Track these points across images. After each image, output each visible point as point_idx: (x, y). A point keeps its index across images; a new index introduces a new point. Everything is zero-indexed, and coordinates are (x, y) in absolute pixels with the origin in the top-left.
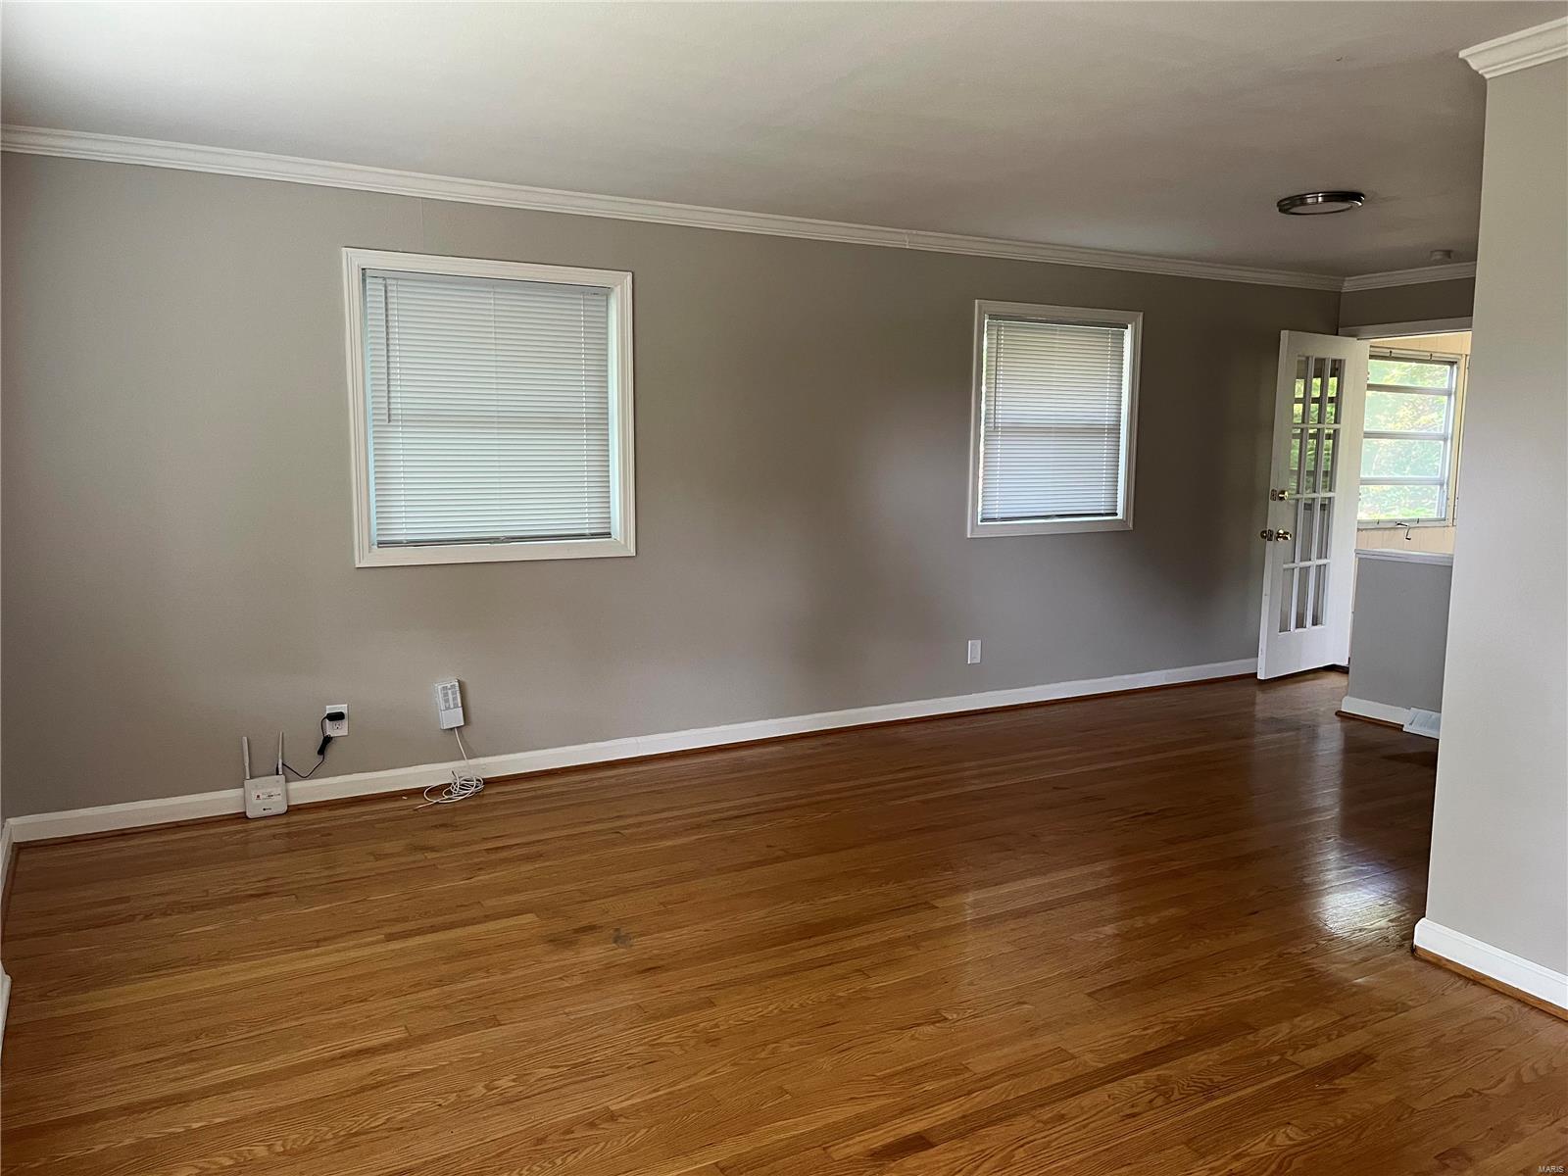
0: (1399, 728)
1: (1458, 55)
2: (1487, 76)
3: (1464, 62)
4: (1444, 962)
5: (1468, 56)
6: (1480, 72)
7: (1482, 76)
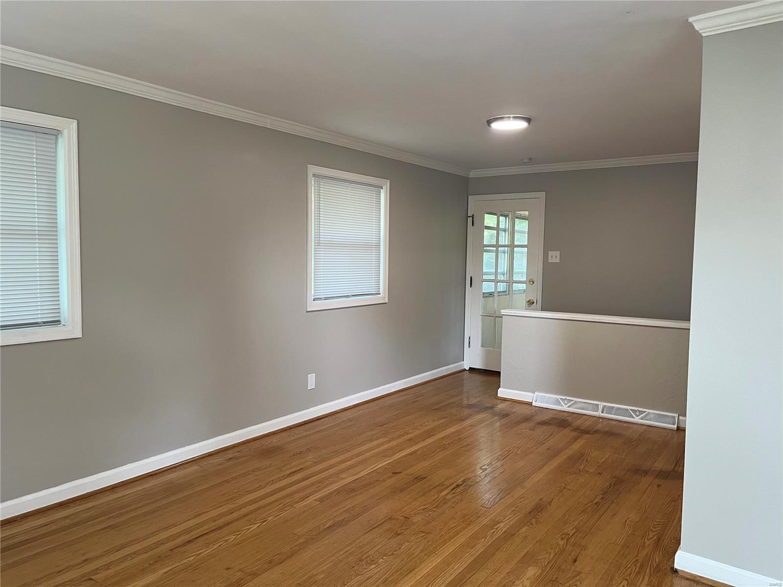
0: (530, 404)
1: (688, 20)
2: (704, 35)
3: (691, 25)
4: (699, 578)
5: (694, 21)
6: (700, 32)
7: (700, 35)
